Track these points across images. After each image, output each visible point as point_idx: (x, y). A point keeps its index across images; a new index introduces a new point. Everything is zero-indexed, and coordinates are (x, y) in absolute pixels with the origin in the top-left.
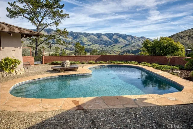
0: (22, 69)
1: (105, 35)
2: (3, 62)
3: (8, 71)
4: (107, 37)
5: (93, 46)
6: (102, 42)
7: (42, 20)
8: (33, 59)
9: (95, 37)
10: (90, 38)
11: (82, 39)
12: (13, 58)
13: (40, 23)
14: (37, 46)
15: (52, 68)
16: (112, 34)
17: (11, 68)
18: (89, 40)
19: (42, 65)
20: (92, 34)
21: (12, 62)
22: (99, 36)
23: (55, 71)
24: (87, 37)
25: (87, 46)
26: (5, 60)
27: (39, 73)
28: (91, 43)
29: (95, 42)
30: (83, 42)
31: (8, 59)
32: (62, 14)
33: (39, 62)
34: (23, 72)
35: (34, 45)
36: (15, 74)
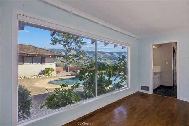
0: (55, 74)
1: (117, 53)
2: (46, 69)
3: (48, 75)
4: (118, 54)
5: (107, 61)
6: (114, 58)
7: (70, 45)
8: (62, 69)
9: (109, 54)
10: (105, 55)
11: (100, 56)
12: (51, 68)
13: (69, 47)
14: (66, 61)
15: (70, 74)
16: (122, 52)
17: (49, 73)
18: (105, 56)
19: (67, 72)
20: (107, 52)
21: (50, 70)
22: (111, 53)
23: (72, 75)
24: (103, 54)
25: (103, 61)
26: (47, 69)
27: (63, 76)
28: (106, 59)
29: (109, 58)
30: (100, 58)
31: (48, 68)
32: (82, 42)
33: (66, 71)
34: (55, 76)
35: (65, 61)
36: (51, 76)
